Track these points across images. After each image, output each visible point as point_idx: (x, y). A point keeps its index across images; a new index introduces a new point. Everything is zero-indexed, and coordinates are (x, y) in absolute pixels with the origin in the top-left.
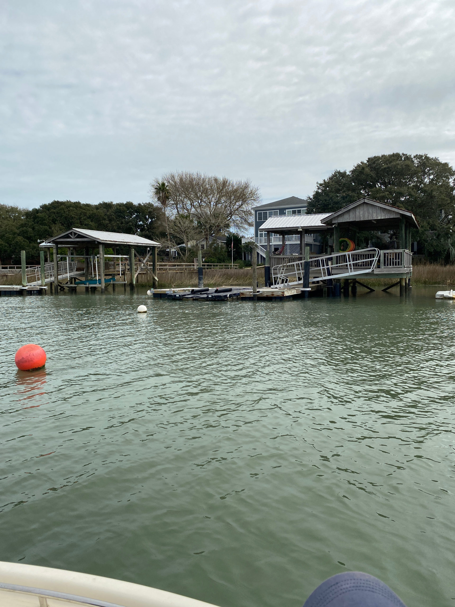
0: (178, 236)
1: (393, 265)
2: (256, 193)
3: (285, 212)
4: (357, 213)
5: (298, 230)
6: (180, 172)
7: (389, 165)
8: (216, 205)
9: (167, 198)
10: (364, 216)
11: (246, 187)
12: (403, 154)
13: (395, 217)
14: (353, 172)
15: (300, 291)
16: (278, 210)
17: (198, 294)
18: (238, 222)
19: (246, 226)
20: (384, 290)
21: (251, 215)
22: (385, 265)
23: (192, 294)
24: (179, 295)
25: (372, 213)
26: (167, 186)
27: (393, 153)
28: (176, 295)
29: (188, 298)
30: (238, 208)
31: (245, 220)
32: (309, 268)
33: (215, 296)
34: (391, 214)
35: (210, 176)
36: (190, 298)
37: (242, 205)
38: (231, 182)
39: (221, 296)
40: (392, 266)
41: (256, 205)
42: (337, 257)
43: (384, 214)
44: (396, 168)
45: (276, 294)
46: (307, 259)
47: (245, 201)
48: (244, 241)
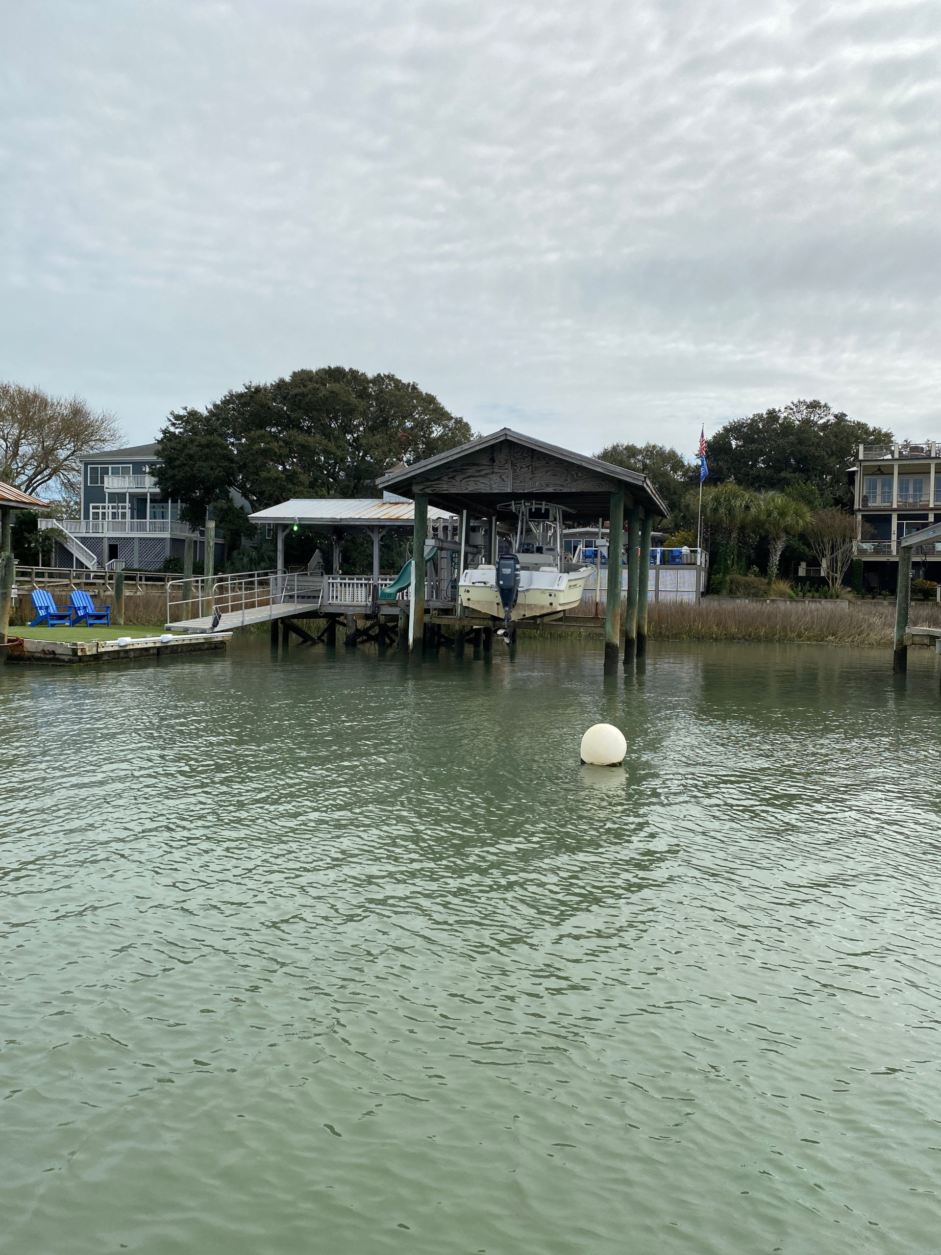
3: (143, 470)
16: (131, 466)
48: (43, 525)
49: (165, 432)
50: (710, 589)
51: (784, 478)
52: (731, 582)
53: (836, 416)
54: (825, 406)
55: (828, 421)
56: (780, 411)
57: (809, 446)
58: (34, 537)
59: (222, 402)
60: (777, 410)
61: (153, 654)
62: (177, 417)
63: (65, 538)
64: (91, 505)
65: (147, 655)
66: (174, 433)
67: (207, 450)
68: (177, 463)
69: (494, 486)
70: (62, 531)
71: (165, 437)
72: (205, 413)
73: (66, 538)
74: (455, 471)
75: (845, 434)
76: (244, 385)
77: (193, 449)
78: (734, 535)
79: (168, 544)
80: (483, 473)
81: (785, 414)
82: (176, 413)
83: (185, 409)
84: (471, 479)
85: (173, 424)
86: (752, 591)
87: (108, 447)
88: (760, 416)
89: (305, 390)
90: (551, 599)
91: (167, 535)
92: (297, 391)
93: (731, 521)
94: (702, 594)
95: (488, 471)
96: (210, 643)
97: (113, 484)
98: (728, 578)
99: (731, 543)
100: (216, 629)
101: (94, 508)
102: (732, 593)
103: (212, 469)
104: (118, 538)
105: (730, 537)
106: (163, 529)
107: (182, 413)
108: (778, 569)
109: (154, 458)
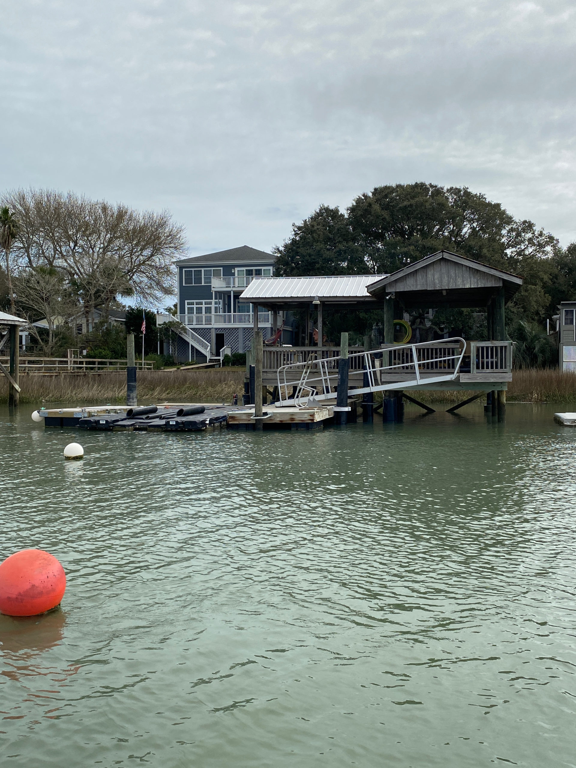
0: (36, 307)
1: (492, 368)
2: (179, 235)
3: (233, 272)
4: (430, 276)
5: (313, 303)
6: (37, 191)
7: (413, 202)
8: (104, 253)
9: (13, 236)
10: (441, 281)
11: (162, 224)
12: (431, 186)
13: (493, 286)
14: (353, 210)
15: (332, 412)
16: (222, 268)
17: (142, 419)
18: (143, 285)
19: (159, 294)
20: (451, 411)
21: (168, 275)
22: (478, 368)
23: (129, 419)
24: (107, 421)
25: (456, 276)
26: (12, 214)
27: (416, 183)
28: (99, 421)
29: (124, 426)
30: (144, 262)
31: (158, 284)
32: (348, 370)
33: (183, 423)
34: (487, 279)
35: (94, 200)
36: (129, 426)
37: (152, 255)
38: (134, 215)
39: (195, 422)
40: (489, 370)
41: (178, 256)
42: (390, 352)
43: (476, 280)
44: (423, 208)
45: (298, 419)
46: (345, 355)
47: (159, 249)
64: (186, 301)
73: (183, 330)
97: (217, 284)
101: (189, 304)
104: (225, 329)
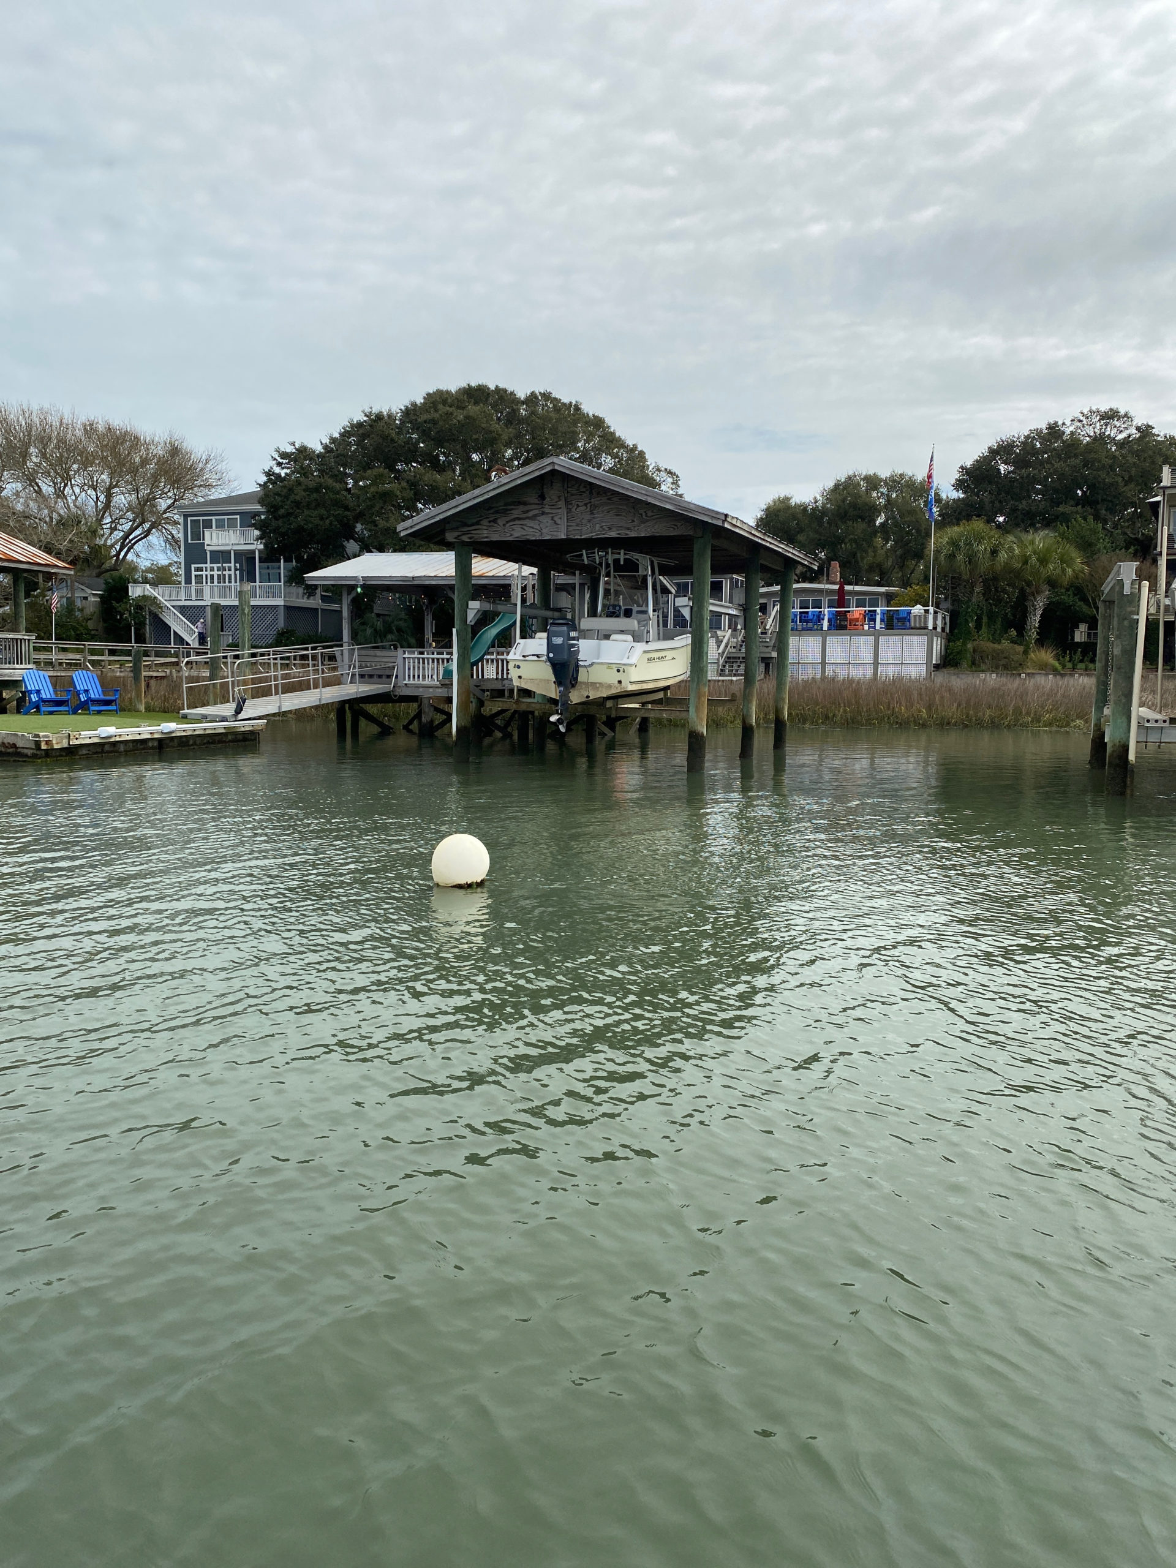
16: (238, 517)
48: (136, 591)
49: (269, 474)
50: (948, 661)
51: (1063, 513)
52: (974, 651)
53: (1138, 429)
54: (1126, 415)
55: (1129, 436)
56: (1064, 424)
57: (1098, 470)
58: (123, 606)
59: (342, 435)
60: (1060, 423)
61: (153, 748)
62: (284, 455)
63: (160, 606)
64: (193, 566)
65: (144, 749)
66: (279, 475)
67: (315, 495)
68: (282, 512)
69: (544, 531)
70: (155, 598)
71: (269, 480)
72: (319, 449)
73: (161, 608)
74: (497, 512)
75: (1150, 453)
76: (363, 412)
77: (300, 494)
78: (978, 589)
79: (282, 611)
80: (531, 514)
81: (1072, 429)
82: (282, 449)
83: (293, 444)
84: (517, 522)
85: (279, 464)
86: (1003, 662)
87: (216, 494)
88: (1039, 432)
89: (436, 416)
90: (620, 676)
91: (280, 602)
92: (425, 417)
93: (972, 572)
94: (937, 667)
95: (536, 512)
96: (236, 734)
97: (215, 540)
98: (970, 646)
99: (974, 600)
100: (240, 717)
101: (197, 570)
102: (975, 665)
103: (322, 518)
104: (223, 606)
105: (972, 592)
106: (276, 595)
107: (290, 449)
108: (1038, 634)
109: (258, 507)
